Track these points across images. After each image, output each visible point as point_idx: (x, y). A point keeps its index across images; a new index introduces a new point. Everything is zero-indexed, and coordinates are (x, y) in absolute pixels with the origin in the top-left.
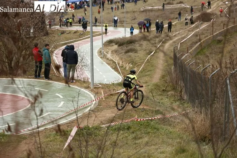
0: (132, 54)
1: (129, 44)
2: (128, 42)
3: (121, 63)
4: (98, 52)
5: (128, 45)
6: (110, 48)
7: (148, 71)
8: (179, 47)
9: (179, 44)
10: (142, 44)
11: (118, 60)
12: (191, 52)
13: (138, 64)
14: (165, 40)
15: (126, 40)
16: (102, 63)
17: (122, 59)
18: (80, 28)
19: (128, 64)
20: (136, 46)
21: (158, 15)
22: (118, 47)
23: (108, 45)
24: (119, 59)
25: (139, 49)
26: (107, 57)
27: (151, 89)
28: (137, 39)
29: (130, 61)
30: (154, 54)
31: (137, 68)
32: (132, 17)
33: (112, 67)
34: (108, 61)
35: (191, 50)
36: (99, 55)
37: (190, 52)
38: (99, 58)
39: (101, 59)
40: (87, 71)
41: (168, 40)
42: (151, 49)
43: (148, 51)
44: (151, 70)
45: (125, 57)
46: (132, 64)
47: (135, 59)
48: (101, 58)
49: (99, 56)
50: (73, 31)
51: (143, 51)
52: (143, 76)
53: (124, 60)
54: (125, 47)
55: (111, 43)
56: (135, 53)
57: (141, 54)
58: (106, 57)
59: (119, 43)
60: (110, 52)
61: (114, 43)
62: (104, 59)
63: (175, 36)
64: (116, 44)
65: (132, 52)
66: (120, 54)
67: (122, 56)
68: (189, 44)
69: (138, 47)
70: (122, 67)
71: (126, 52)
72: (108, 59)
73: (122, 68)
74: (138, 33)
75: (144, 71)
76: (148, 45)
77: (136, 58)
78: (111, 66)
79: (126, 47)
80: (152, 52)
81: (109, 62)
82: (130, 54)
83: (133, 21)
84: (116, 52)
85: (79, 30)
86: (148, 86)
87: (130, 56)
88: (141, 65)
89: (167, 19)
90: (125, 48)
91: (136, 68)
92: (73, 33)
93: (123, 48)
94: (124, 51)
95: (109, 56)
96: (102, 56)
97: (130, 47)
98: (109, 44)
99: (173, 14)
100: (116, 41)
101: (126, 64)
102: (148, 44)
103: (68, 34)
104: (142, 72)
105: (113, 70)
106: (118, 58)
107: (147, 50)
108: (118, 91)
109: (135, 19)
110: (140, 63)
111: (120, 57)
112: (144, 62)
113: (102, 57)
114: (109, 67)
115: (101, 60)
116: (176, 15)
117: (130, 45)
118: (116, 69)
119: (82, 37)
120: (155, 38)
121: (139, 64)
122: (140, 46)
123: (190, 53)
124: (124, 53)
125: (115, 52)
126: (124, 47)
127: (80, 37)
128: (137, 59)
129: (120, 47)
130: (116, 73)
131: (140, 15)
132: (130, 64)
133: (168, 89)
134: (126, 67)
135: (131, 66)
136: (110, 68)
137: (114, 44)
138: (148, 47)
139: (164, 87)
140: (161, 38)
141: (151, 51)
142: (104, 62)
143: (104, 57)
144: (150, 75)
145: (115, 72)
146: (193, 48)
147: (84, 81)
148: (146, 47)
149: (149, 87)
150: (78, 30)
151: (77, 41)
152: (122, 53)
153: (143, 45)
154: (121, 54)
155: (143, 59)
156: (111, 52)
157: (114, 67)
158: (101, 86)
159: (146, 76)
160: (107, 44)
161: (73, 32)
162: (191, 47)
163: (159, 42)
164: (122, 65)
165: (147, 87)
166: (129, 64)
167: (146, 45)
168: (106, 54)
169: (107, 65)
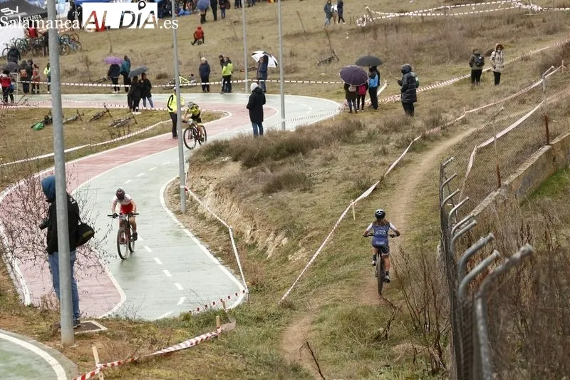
0: (289, 194)
1: (283, 156)
2: (279, 149)
3: (249, 232)
4: (168, 193)
5: (280, 162)
6: (211, 173)
7: (347, 261)
8: (470, 165)
9: (474, 153)
10: (332, 158)
11: (239, 220)
12: (510, 185)
13: (309, 235)
14: (424, 138)
15: (275, 143)
16: (179, 235)
17: (252, 218)
18: (119, 101)
19: (272, 234)
20: (313, 165)
21: (421, 43)
22: (242, 169)
23: (204, 162)
24: (240, 216)
25: (320, 176)
26: (200, 211)
27: (331, 334)
28: (318, 138)
29: (281, 224)
30: (375, 195)
31: (307, 250)
32: (322, 53)
33: (213, 249)
34: (202, 223)
35: (513, 177)
36: (171, 204)
37: (506, 182)
38: (169, 213)
39: (175, 219)
40: (93, 268)
41: (436, 139)
42: (364, 177)
43: (352, 184)
44: (356, 259)
45: (264, 206)
46: (288, 235)
47: (300, 214)
48: (178, 213)
49: (169, 208)
50: (90, 110)
51: (334, 182)
52: (325, 282)
53: (257, 221)
54: (268, 171)
55: (218, 155)
56: (304, 190)
57: (325, 195)
58: (196, 209)
59: (247, 155)
60: (210, 192)
61: (229, 154)
62: (186, 218)
63: (464, 122)
64: (235, 160)
65: (291, 190)
66: (246, 196)
67: (254, 207)
68: (510, 153)
69: (317, 167)
70: (254, 246)
71: (270, 189)
72: (202, 217)
73: (253, 252)
74: (338, 112)
75: (330, 260)
76: (355, 161)
77: (303, 210)
78: (213, 243)
79: (272, 171)
80: (365, 188)
81: (205, 230)
82: (282, 195)
83: (323, 67)
84: (232, 189)
85: (113, 107)
86: (321, 321)
87: (282, 205)
88: (320, 238)
89: (452, 56)
90: (267, 173)
91: (303, 249)
92: (91, 120)
93: (260, 173)
94: (260, 186)
95: (207, 205)
96: (181, 206)
97: (287, 168)
98: (208, 160)
99: (478, 38)
100: (237, 147)
101: (268, 235)
102: (356, 156)
103: (72, 126)
104: (323, 266)
105: (216, 261)
106: (237, 215)
107: (351, 179)
108: (168, 345)
109: (330, 60)
110: (317, 229)
111: (245, 209)
112: (332, 224)
113: (183, 210)
114: (203, 248)
115: (176, 221)
116: (489, 40)
117: (287, 159)
118: (226, 256)
119: (119, 136)
120: (386, 132)
121: (315, 233)
122: (325, 165)
123: (509, 187)
124: (259, 195)
125: (230, 188)
126: (263, 171)
127: (112, 135)
128: (309, 215)
129: (250, 170)
130: (226, 271)
131: (354, 43)
132: (279, 237)
133: (395, 330)
134: (266, 248)
135: (285, 241)
136: (207, 252)
137: (227, 158)
138: (355, 168)
139: (382, 326)
140: (408, 133)
141: (364, 182)
142: (186, 231)
143: (190, 210)
144: (351, 277)
145: (223, 268)
146: (521, 170)
147: (46, 311)
148: (348, 169)
149: (324, 326)
150: (109, 107)
151: (97, 151)
152: (256, 193)
153: (337, 159)
154: (251, 198)
155: (332, 216)
156: (215, 190)
157: (220, 248)
158: (104, 328)
159: (337, 279)
160: (204, 158)
161: (92, 115)
162: (517, 163)
163: (399, 148)
164: (252, 238)
165: (315, 326)
166: (276, 234)
167: (350, 158)
168: (196, 197)
169: (196, 240)
